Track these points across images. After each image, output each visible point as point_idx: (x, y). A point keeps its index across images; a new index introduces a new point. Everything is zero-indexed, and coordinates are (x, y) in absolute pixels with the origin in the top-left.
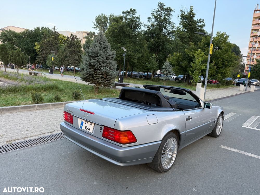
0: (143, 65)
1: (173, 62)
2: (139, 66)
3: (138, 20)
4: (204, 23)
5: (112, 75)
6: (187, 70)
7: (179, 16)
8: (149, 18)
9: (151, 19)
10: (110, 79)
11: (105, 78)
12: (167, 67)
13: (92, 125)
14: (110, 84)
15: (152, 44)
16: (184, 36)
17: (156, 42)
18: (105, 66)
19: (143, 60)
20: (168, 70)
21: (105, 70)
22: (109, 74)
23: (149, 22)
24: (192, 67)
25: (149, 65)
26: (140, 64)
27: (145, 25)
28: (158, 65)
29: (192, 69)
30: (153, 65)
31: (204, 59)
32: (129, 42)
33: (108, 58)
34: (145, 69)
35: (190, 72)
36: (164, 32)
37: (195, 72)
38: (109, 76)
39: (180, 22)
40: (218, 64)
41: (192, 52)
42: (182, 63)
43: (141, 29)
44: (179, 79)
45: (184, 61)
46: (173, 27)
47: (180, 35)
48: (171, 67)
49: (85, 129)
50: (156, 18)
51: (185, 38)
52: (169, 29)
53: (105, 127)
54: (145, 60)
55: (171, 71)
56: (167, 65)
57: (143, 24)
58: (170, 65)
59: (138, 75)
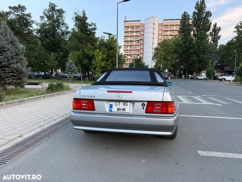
0: (41, 64)
1: (75, 61)
2: (37, 65)
3: (29, 18)
4: (96, 26)
5: (24, 72)
6: (89, 68)
7: (73, 18)
8: (42, 17)
9: (44, 18)
10: (22, 77)
11: (16, 77)
12: (71, 65)
13: (127, 105)
14: (22, 83)
15: (47, 43)
16: (81, 37)
17: (51, 41)
18: (15, 62)
19: (40, 58)
20: (73, 68)
21: (17, 67)
22: (21, 71)
23: (41, 21)
24: (93, 64)
25: (48, 64)
26: (38, 63)
27: (37, 24)
28: (58, 64)
29: (93, 66)
30: (54, 63)
31: (102, 57)
32: (21, 40)
33: (18, 53)
34: (43, 68)
35: (93, 69)
36: (58, 32)
37: (96, 69)
38: (21, 74)
39: (75, 24)
40: (113, 62)
41: (91, 52)
42: (84, 61)
43: (32, 27)
44: (77, 77)
45: (85, 60)
46: (67, 28)
47: (78, 35)
48: (75, 65)
49: (118, 111)
50: (49, 18)
51: (82, 39)
52: (63, 30)
53: (149, 102)
54: (43, 59)
55: (75, 69)
56: (71, 63)
57: (35, 22)
58: (74, 63)
59: (33, 75)
